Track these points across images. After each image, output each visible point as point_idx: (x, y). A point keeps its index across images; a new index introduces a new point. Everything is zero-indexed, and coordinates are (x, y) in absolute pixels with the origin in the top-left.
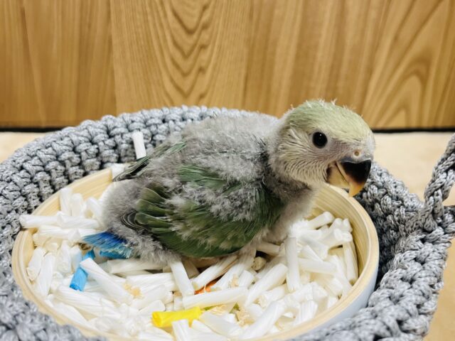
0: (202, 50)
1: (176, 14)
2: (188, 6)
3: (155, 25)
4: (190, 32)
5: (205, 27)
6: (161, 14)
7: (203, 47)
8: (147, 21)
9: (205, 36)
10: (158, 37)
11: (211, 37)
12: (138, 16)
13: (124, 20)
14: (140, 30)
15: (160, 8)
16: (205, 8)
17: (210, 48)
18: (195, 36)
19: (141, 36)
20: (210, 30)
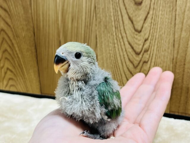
0: (145, 64)
1: (129, 44)
2: (137, 39)
3: (118, 49)
4: (138, 54)
5: (146, 51)
6: (122, 43)
7: (145, 62)
8: (115, 47)
9: (146, 56)
10: (120, 56)
11: (149, 56)
12: (110, 44)
13: (103, 46)
14: (111, 52)
15: (121, 40)
16: (146, 40)
17: (149, 63)
18: (140, 56)
19: (111, 55)
20: (149, 52)
